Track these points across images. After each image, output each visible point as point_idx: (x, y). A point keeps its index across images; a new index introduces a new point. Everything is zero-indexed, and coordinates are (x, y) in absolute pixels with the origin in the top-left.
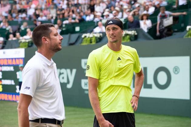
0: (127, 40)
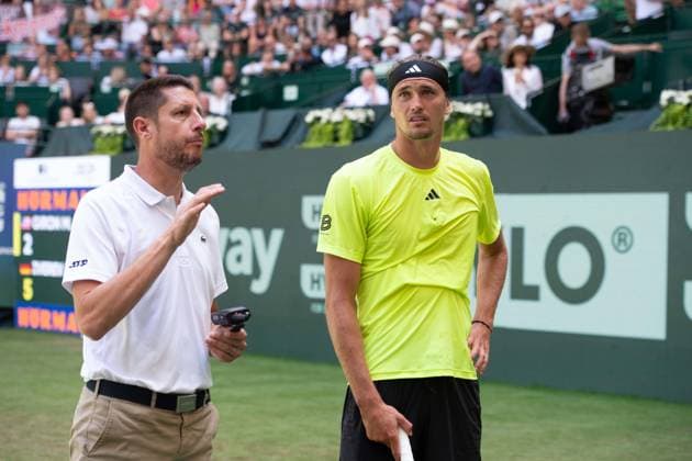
0: (458, 135)
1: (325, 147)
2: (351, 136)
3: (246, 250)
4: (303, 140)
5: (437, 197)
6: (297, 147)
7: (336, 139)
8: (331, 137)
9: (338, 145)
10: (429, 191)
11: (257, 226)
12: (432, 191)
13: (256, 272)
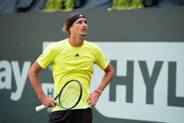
1: (57, 12)
2: (73, 6)
3: (7, 74)
4: (44, 8)
5: (78, 56)
6: (40, 11)
7: (64, 8)
8: (61, 6)
9: (64, 11)
10: (76, 54)
11: (15, 60)
12: (77, 54)
13: (14, 88)
